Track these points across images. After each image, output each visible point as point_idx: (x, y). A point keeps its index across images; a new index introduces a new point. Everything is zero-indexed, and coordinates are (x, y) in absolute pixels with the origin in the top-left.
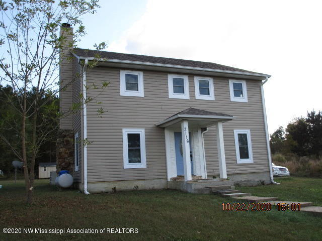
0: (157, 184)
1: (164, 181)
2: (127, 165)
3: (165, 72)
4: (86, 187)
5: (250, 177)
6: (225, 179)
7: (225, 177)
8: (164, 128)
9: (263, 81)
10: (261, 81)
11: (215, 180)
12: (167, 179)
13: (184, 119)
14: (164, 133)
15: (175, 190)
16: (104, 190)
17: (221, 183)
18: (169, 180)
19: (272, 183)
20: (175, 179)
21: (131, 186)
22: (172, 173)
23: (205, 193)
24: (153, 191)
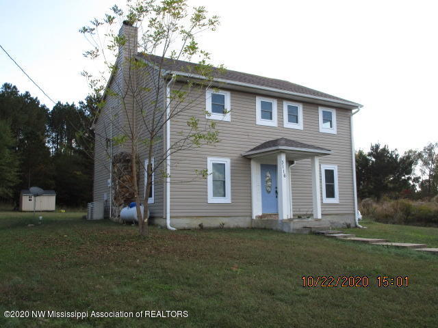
0: (242, 222)
1: (248, 219)
2: (212, 199)
3: (253, 94)
4: (168, 222)
5: (335, 219)
6: (320, 220)
7: (320, 217)
8: (250, 159)
9: (354, 111)
10: (351, 110)
11: (310, 219)
12: (251, 217)
13: (282, 151)
14: (250, 164)
15: (265, 229)
16: (186, 226)
17: (317, 223)
18: (254, 218)
19: (356, 226)
20: (261, 217)
21: (216, 223)
22: (257, 211)
23: (305, 232)
24: (238, 229)
